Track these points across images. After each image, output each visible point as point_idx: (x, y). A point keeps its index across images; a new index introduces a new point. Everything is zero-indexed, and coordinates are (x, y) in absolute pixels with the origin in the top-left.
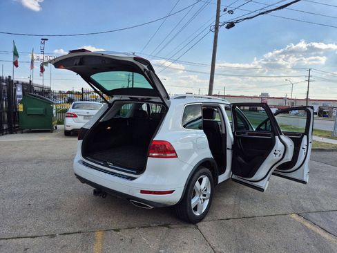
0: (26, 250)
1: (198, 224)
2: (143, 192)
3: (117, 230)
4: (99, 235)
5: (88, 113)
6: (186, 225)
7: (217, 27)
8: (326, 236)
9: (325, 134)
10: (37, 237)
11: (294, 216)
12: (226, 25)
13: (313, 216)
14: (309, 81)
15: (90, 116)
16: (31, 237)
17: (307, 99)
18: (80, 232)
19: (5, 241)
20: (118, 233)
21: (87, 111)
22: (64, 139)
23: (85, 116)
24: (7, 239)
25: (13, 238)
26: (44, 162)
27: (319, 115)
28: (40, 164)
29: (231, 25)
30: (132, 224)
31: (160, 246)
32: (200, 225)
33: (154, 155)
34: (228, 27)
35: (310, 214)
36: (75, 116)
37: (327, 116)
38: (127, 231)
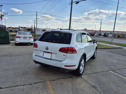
0: (23, 90)
1: (81, 76)
2: (65, 66)
3: (54, 80)
4: (48, 82)
5: (25, 36)
6: (77, 77)
7: (72, 3)
8: (123, 77)
9: (108, 43)
10: (25, 85)
11: (111, 71)
12: (76, 2)
13: (117, 71)
14: (101, 24)
15: (26, 37)
16: (23, 85)
17: (100, 31)
18: (41, 82)
19: (13, 88)
20: (55, 81)
21: (24, 35)
22: (16, 47)
23: (24, 37)
24: (13, 87)
25: (15, 86)
26: (12, 56)
27: (104, 36)
28: (11, 57)
29: (77, 3)
30: (58, 78)
31: (72, 85)
32: (82, 76)
33: (69, 52)
34: (76, 3)
35: (116, 70)
36: (20, 37)
37: (107, 37)
38: (58, 80)
